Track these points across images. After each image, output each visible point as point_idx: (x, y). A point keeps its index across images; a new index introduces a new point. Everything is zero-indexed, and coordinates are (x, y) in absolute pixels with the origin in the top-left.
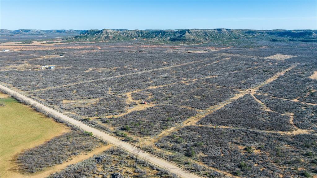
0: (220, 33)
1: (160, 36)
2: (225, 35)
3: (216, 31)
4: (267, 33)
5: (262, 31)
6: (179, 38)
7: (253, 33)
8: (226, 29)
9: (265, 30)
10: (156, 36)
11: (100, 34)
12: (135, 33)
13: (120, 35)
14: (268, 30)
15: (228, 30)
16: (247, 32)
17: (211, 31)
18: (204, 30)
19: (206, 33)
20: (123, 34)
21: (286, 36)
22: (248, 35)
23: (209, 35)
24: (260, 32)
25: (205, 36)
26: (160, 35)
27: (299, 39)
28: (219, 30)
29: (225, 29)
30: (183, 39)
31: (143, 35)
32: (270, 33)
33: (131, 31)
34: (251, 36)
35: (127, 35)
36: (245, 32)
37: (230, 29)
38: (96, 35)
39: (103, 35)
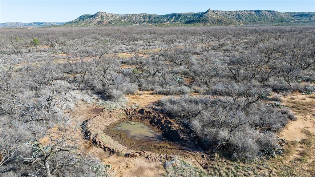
0: (259, 16)
1: (173, 21)
2: (267, 18)
3: (254, 13)
6: (198, 19)
7: (307, 16)
8: (268, 11)
10: (167, 20)
11: (92, 19)
12: (141, 18)
13: (120, 20)
15: (270, 11)
16: (297, 16)
17: (246, 13)
18: (236, 11)
19: (239, 15)
20: (125, 18)
22: (299, 18)
23: (243, 18)
25: (237, 19)
26: (173, 19)
28: (258, 11)
29: (266, 11)
30: (203, 20)
31: (151, 20)
33: (136, 14)
35: (129, 20)
36: (295, 15)
38: (87, 19)
39: (96, 19)
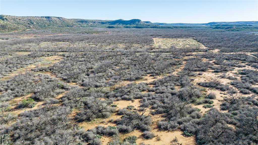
4: (99, 22)
5: (94, 21)
9: (96, 20)
14: (99, 20)
21: (118, 24)
24: (92, 22)
27: (132, 26)
32: (101, 22)
34: (85, 25)
37: (61, 18)
